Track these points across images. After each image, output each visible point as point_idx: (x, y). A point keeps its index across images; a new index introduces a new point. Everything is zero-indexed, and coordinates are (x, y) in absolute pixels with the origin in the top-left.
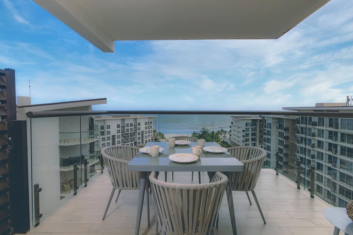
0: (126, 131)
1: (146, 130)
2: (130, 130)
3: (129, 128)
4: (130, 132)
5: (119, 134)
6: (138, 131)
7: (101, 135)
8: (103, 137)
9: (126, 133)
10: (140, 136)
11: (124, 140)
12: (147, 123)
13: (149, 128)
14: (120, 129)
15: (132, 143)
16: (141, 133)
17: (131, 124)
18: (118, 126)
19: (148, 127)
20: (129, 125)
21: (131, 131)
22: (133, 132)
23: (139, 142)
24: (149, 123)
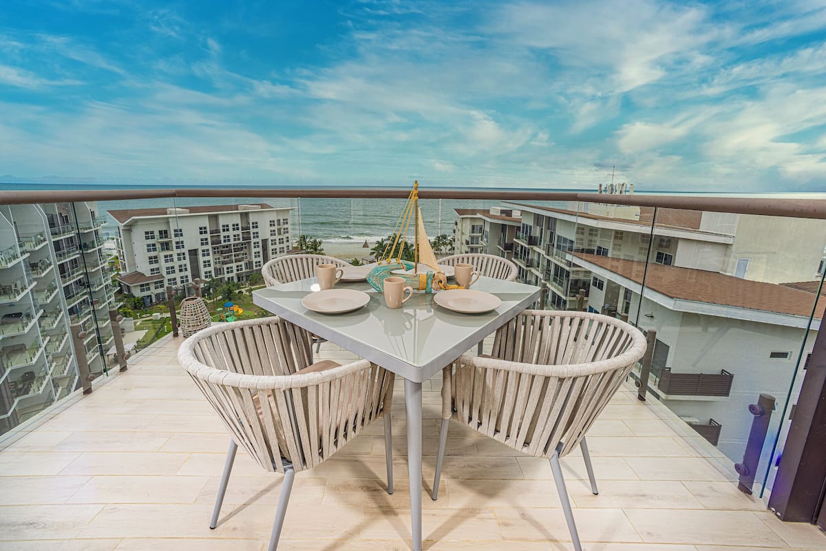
0: (222, 241)
1: (273, 238)
2: (232, 238)
3: (231, 233)
4: (232, 242)
5: (205, 247)
6: (253, 240)
7: (163, 250)
8: (168, 253)
9: (223, 244)
10: (260, 249)
11: (222, 259)
12: (274, 222)
13: (282, 233)
14: (208, 236)
15: (239, 264)
16: (260, 244)
17: (234, 225)
18: (203, 230)
19: (276, 231)
20: (231, 228)
21: (235, 240)
22: (241, 241)
23: (256, 263)
24: (282, 221)
